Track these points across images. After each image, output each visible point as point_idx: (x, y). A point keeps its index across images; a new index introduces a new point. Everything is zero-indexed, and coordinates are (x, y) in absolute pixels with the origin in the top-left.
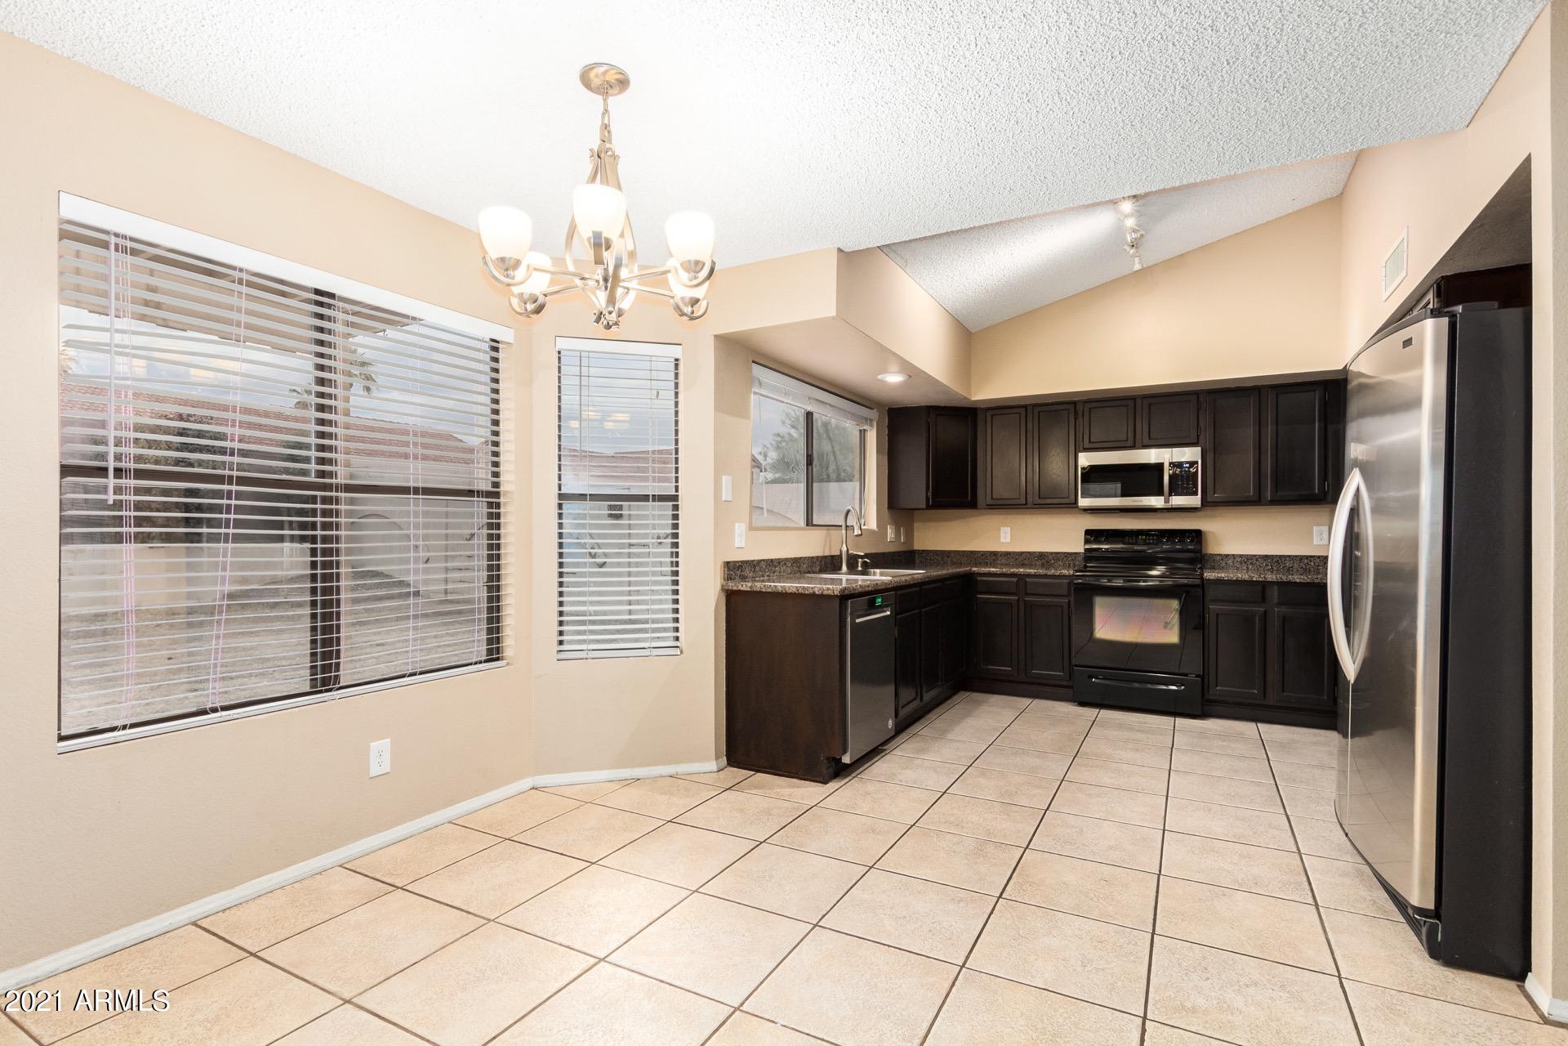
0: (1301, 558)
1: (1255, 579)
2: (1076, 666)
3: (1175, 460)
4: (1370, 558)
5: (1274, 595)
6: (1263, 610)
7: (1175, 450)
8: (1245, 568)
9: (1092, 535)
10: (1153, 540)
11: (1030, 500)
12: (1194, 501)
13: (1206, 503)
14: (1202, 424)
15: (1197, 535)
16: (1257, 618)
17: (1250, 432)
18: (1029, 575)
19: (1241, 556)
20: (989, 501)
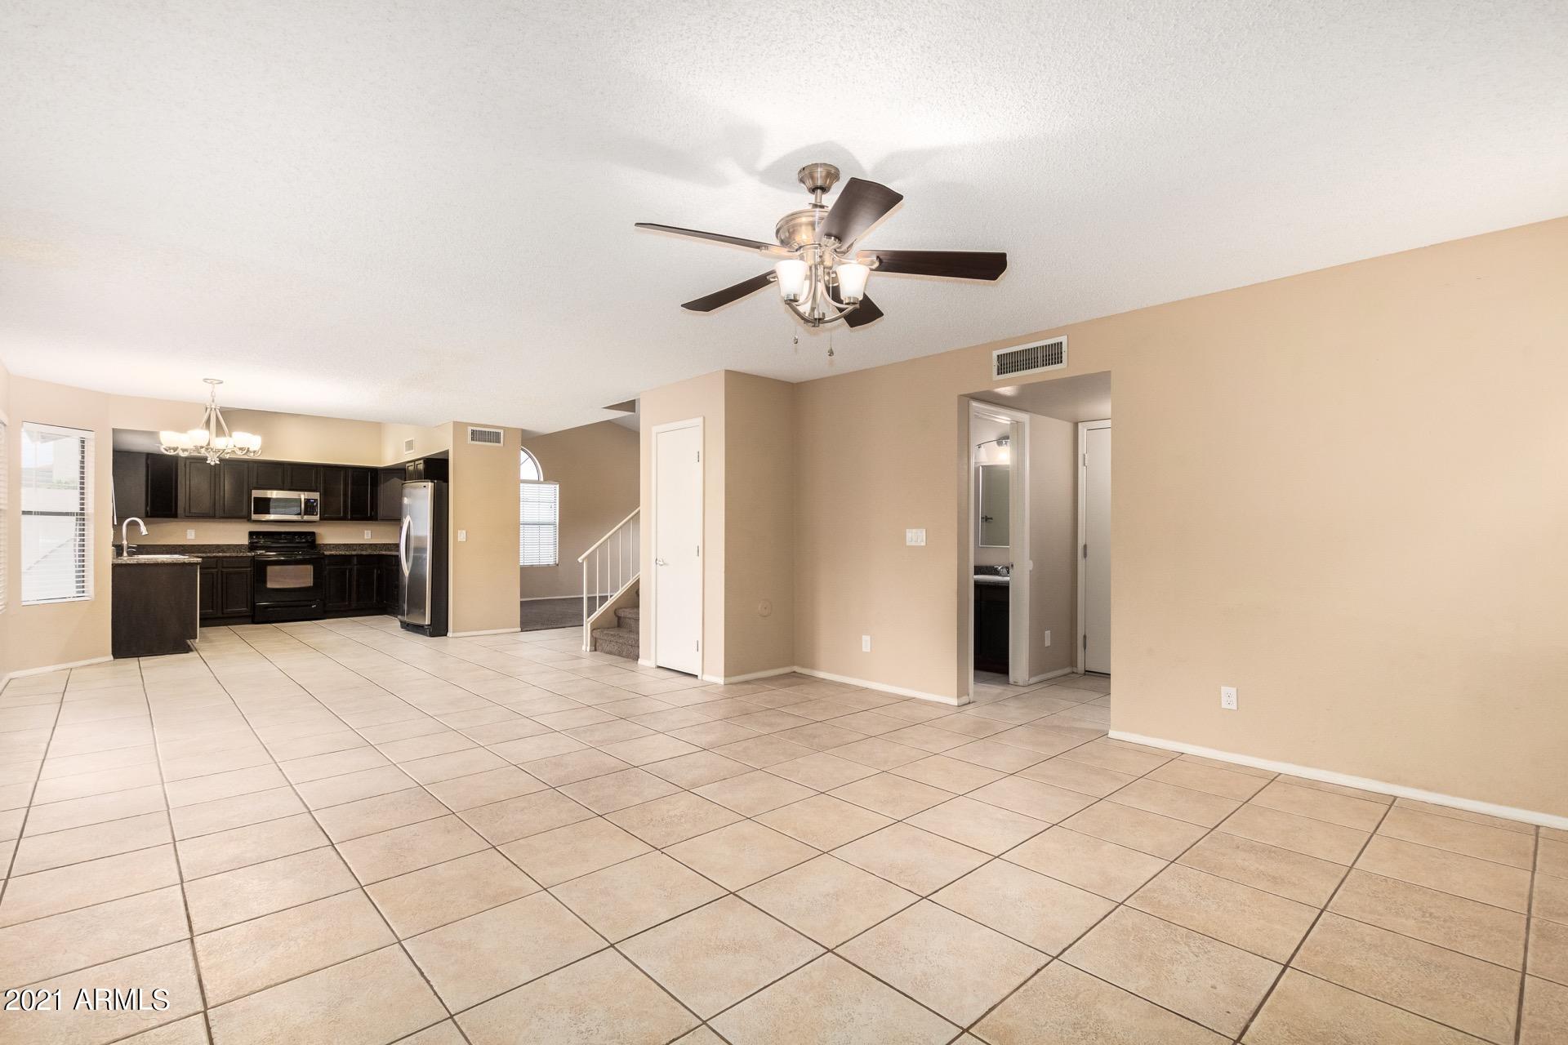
0: (360, 545)
3: (307, 498)
4: (412, 545)
6: (350, 567)
7: (307, 493)
9: (251, 534)
10: (290, 537)
11: (217, 515)
12: (315, 518)
13: (321, 519)
14: (319, 481)
15: (313, 534)
16: (347, 571)
17: (341, 487)
18: (226, 557)
19: (334, 544)
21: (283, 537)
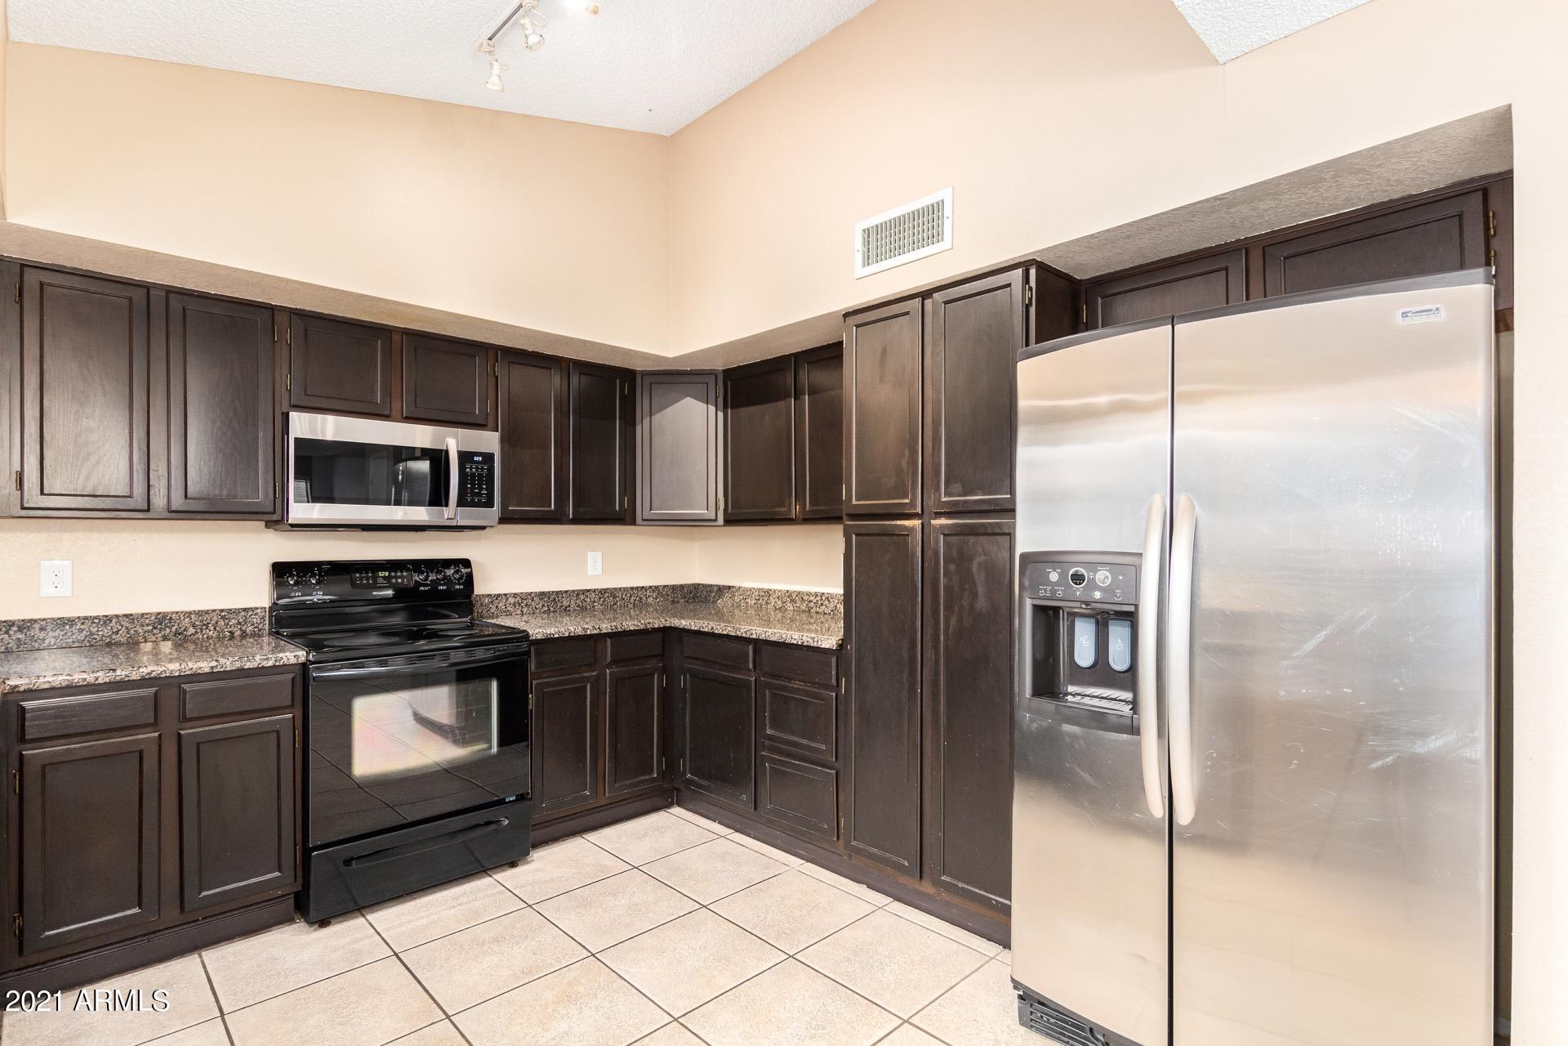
0: (578, 593)
2: (316, 849)
3: (464, 448)
5: (607, 651)
7: (461, 432)
9: (281, 570)
10: (402, 577)
11: (159, 501)
15: (462, 567)
16: (588, 687)
17: (550, 420)
21: (380, 580)
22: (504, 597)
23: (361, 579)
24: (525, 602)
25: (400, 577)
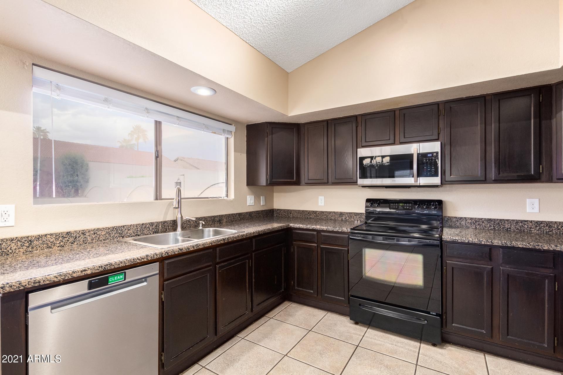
0: (517, 222)
1: (483, 243)
2: (352, 296)
3: (421, 151)
5: (499, 256)
6: (491, 267)
7: (421, 144)
8: (474, 227)
9: (370, 202)
10: (409, 206)
11: (330, 181)
12: (436, 180)
13: (444, 182)
14: (441, 126)
15: (440, 203)
16: (485, 272)
17: (478, 129)
19: (471, 219)
20: (307, 181)
21: (400, 207)
22: (464, 219)
23: (393, 206)
24: (478, 223)
25: (408, 206)
